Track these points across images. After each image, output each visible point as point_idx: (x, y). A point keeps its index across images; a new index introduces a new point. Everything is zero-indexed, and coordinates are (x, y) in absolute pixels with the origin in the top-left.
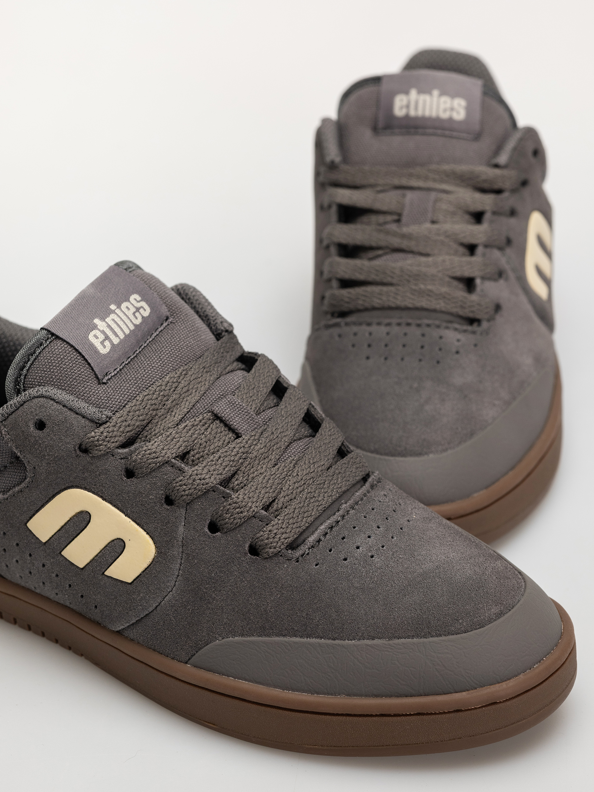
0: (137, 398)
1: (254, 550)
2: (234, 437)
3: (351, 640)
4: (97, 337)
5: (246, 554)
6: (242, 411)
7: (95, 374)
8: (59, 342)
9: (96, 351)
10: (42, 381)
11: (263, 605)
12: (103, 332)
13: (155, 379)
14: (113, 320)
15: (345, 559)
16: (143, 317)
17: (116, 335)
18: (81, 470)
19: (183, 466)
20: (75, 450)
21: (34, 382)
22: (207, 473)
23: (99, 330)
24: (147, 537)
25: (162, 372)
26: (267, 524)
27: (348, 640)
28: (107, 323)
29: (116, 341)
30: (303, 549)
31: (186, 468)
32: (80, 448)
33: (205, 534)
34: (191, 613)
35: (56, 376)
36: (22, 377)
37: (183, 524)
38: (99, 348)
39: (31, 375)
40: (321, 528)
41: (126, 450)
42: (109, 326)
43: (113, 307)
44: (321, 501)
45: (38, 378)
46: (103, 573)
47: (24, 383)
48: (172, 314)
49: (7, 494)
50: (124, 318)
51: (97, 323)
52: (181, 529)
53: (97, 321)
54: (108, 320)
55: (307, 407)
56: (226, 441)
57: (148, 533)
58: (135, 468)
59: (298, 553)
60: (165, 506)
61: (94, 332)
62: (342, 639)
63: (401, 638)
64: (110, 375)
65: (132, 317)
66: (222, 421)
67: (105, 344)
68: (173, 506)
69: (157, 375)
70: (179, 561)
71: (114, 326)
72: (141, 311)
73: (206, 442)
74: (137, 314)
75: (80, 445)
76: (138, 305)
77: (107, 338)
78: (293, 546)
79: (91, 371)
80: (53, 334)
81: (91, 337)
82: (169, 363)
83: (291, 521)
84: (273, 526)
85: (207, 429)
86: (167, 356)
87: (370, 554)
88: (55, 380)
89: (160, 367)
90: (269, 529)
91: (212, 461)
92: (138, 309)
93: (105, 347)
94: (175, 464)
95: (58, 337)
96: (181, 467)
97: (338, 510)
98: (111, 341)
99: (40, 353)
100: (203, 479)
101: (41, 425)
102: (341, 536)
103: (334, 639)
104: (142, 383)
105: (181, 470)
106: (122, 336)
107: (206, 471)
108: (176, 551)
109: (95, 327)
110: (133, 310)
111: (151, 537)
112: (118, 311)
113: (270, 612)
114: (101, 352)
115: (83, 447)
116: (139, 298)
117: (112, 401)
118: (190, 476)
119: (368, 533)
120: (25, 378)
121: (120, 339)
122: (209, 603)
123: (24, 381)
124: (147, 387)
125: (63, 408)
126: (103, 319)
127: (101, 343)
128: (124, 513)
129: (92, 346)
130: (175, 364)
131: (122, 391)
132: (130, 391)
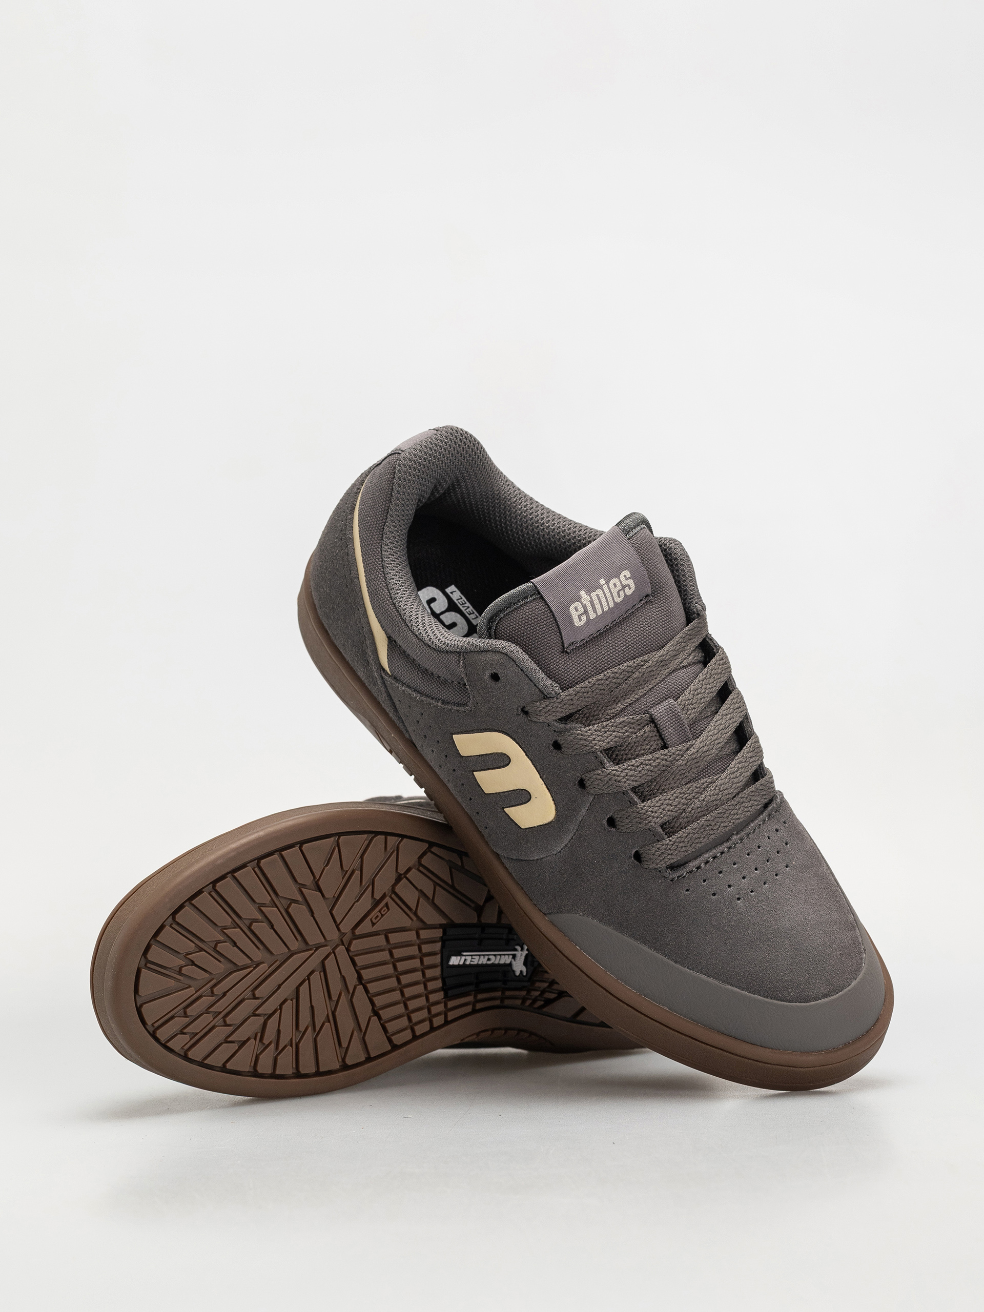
0: (590, 680)
1: (638, 856)
2: (661, 744)
3: (690, 969)
4: (577, 610)
5: (630, 857)
6: (678, 722)
7: (563, 643)
8: (541, 604)
9: (571, 622)
10: (513, 632)
11: (628, 906)
12: (584, 606)
13: (614, 663)
14: (598, 595)
15: (714, 894)
16: (626, 595)
17: (595, 611)
18: (516, 725)
19: (606, 761)
20: (517, 710)
21: (506, 628)
22: (624, 777)
23: (582, 603)
24: (552, 802)
25: (622, 658)
26: (658, 841)
27: (688, 968)
28: (591, 598)
29: (592, 616)
30: (683, 872)
31: (608, 765)
32: (523, 710)
33: (602, 825)
34: (565, 882)
35: (528, 634)
36: (498, 618)
37: (587, 808)
38: (575, 620)
39: (506, 622)
40: (705, 856)
41: (562, 726)
42: (592, 602)
43: (602, 581)
44: (715, 831)
45: (511, 627)
46: (503, 808)
47: (497, 624)
48: (653, 592)
49: (445, 705)
50: (608, 595)
51: (583, 596)
52: (584, 811)
53: (583, 593)
54: (593, 594)
55: (741, 719)
56: (653, 747)
57: (553, 800)
58: (564, 745)
59: (675, 875)
60: (577, 786)
61: (577, 604)
62: (682, 965)
63: (733, 986)
64: (576, 645)
65: (615, 594)
66: (656, 726)
67: (582, 618)
68: (583, 790)
69: (616, 660)
70: (571, 835)
71: (596, 602)
72: (627, 589)
73: (635, 743)
74: (622, 593)
75: (524, 707)
76: (625, 582)
77: (586, 612)
78: (673, 867)
79: (560, 639)
80: (539, 593)
81: (572, 608)
82: (632, 650)
83: (681, 845)
84: (663, 845)
85: (640, 729)
86: (632, 642)
87: (737, 896)
88: (525, 637)
89: (622, 652)
90: (658, 846)
91: (633, 766)
92: (624, 587)
93: (580, 620)
94: (600, 757)
95: (542, 598)
96: (604, 761)
97: (727, 840)
98: (588, 616)
99: (521, 606)
100: (619, 781)
101: (495, 677)
102: (719, 870)
103: (676, 962)
104: (600, 664)
105: (602, 763)
106: (599, 612)
107: (623, 774)
108: (573, 827)
109: (579, 599)
110: (619, 587)
111: (555, 804)
112: (605, 587)
113: (632, 915)
114: (576, 624)
115: (526, 710)
116: (629, 575)
117: (568, 675)
118: (609, 774)
119: (744, 874)
120: (500, 619)
121: (597, 615)
122: (583, 882)
123: (498, 622)
124: (604, 669)
125: (520, 672)
126: (589, 592)
127: (578, 616)
128: (540, 775)
129: (570, 617)
130: (637, 651)
131: (580, 667)
132: (587, 670)
